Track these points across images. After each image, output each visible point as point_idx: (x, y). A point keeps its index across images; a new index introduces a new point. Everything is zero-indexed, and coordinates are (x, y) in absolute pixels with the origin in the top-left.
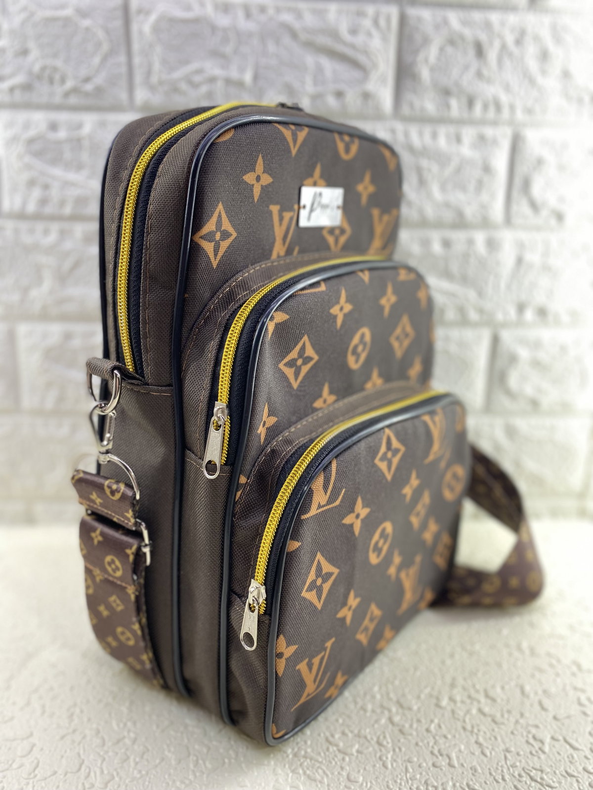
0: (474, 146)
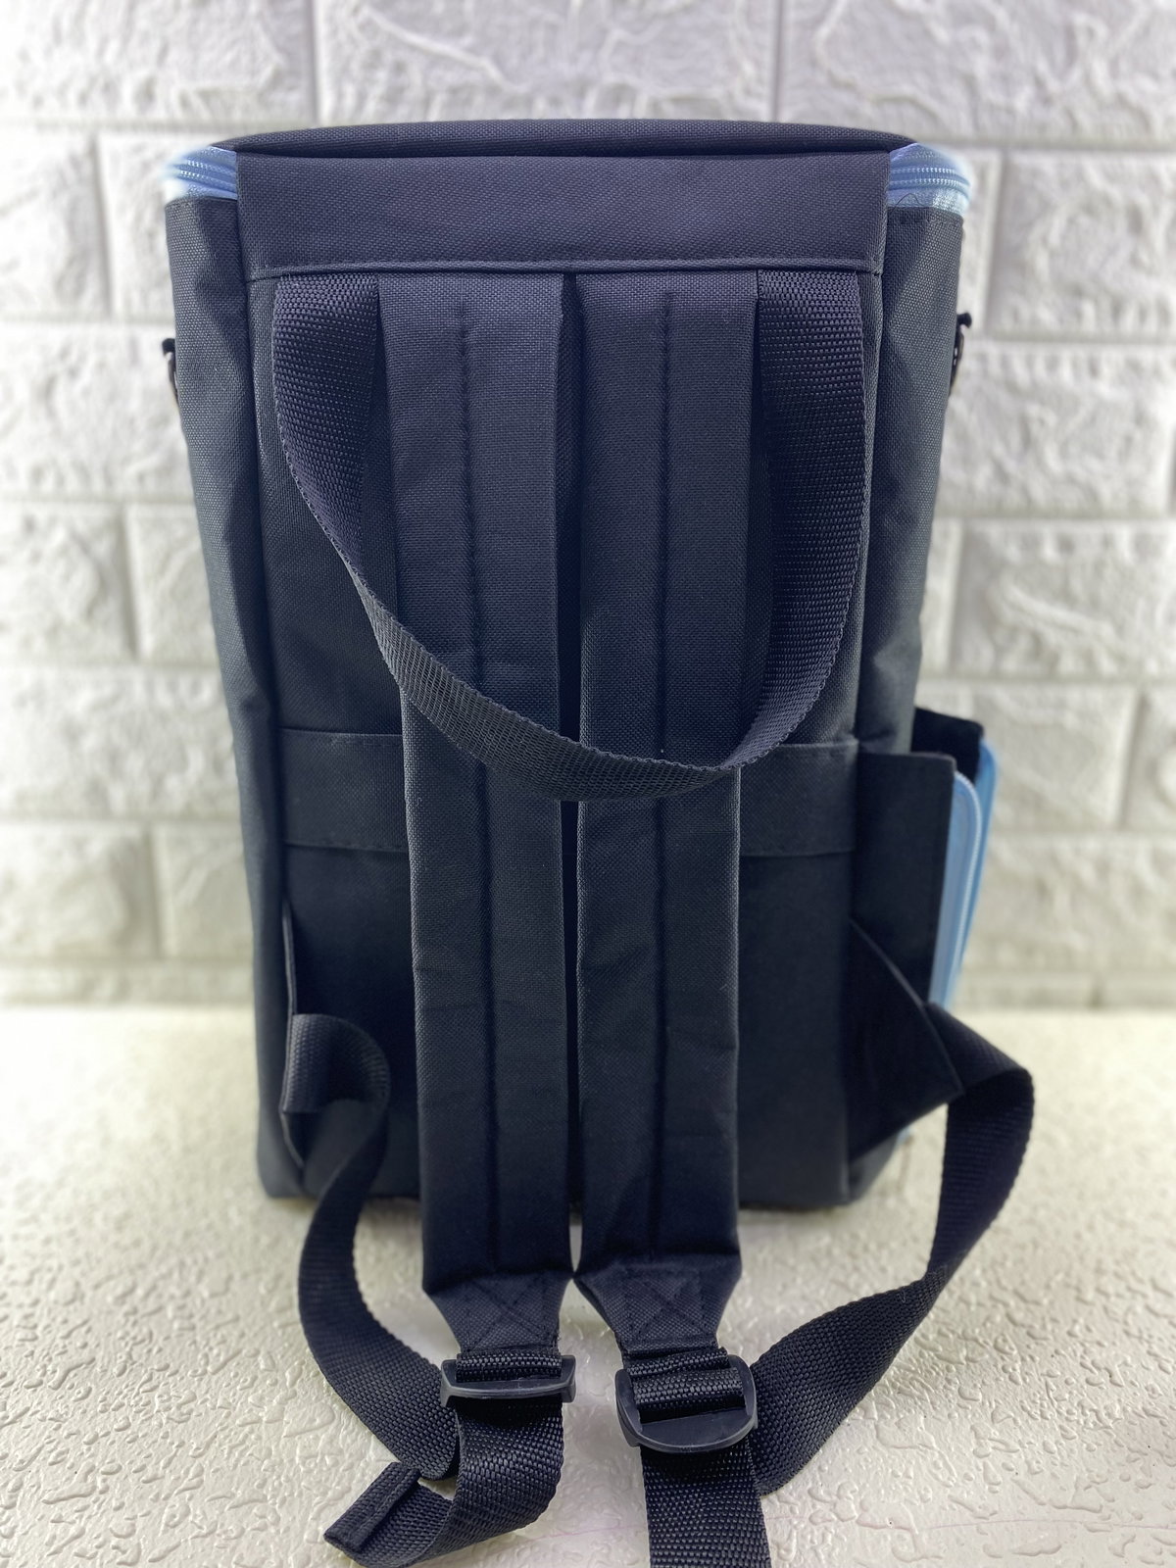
0: (1120, 380)
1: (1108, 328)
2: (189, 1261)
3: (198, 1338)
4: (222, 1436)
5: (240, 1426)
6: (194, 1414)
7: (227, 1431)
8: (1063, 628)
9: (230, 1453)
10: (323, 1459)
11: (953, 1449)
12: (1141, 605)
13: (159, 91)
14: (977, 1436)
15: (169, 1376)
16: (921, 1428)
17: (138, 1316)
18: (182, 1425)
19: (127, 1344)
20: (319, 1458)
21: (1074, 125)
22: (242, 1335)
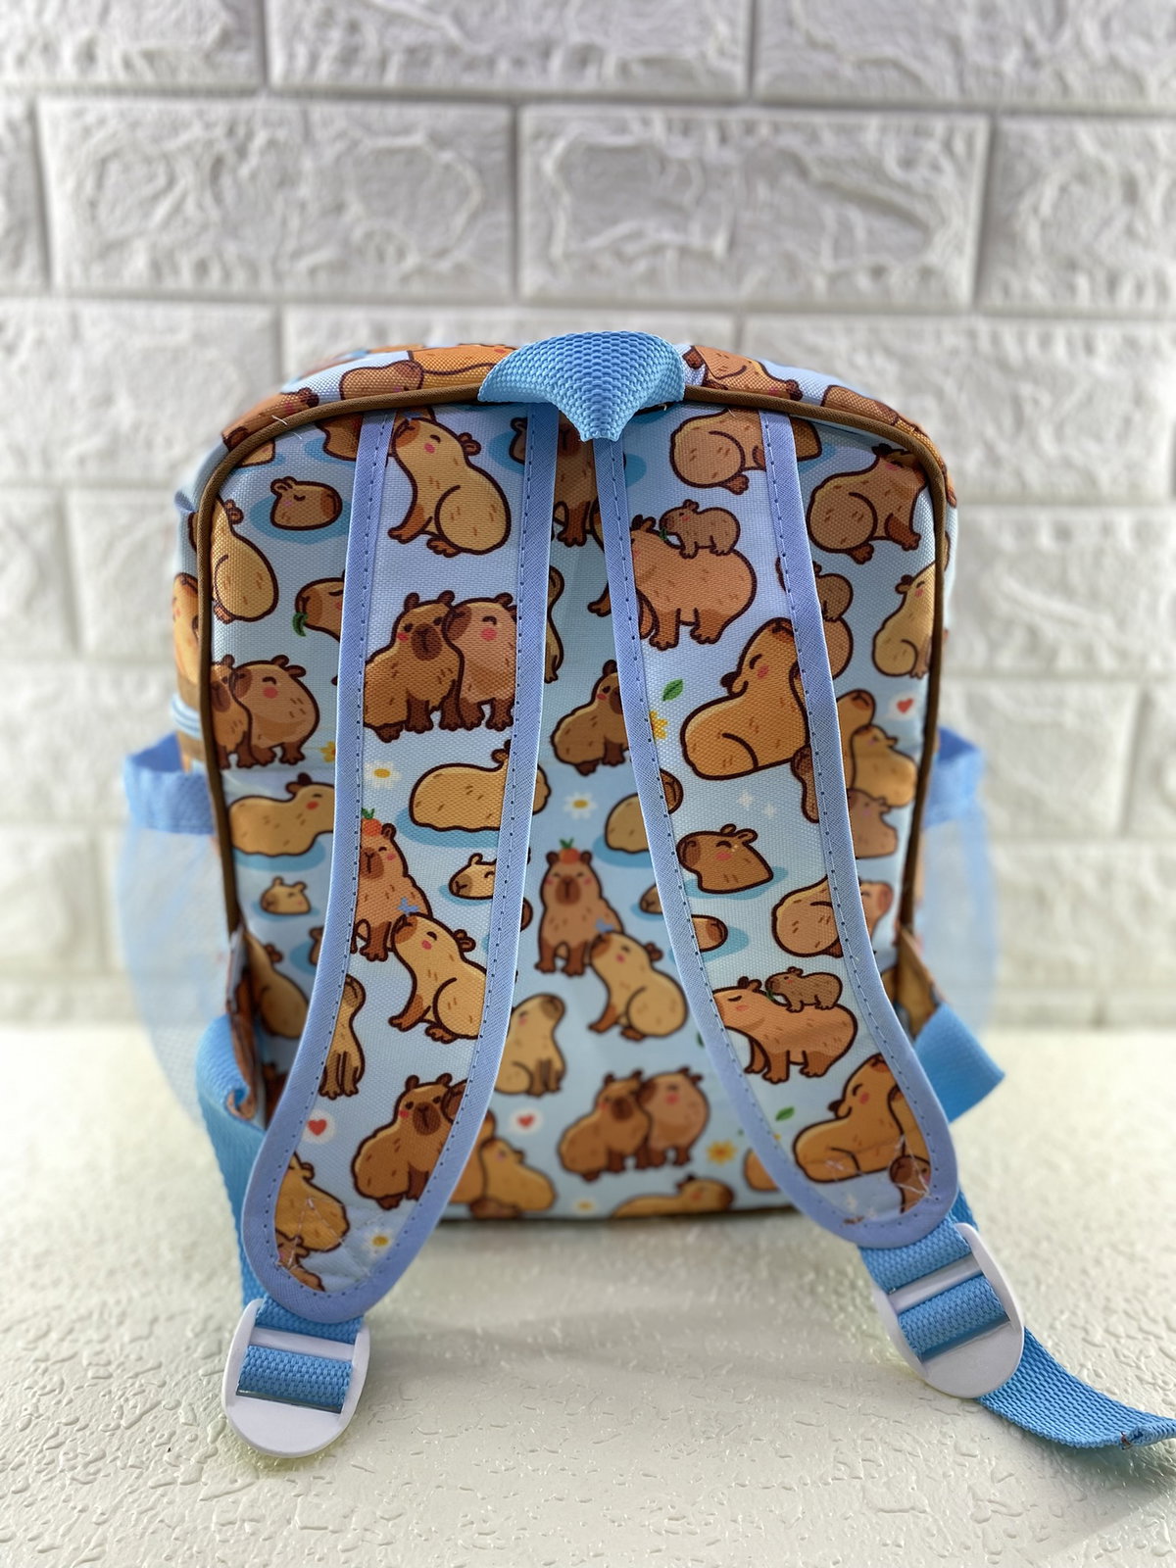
0: (1117, 359)
1: (1103, 304)
2: (111, 1301)
3: (114, 1388)
4: (131, 1500)
5: (152, 1488)
6: (102, 1474)
7: (139, 1492)
8: (1061, 620)
9: (137, 1520)
10: (241, 1527)
11: (948, 1513)
12: (1144, 596)
13: (101, 53)
14: (976, 1498)
15: (78, 1430)
16: (913, 1489)
17: (49, 1363)
18: (88, 1486)
19: (33, 1395)
20: (237, 1526)
21: (1065, 88)
22: (163, 1384)
